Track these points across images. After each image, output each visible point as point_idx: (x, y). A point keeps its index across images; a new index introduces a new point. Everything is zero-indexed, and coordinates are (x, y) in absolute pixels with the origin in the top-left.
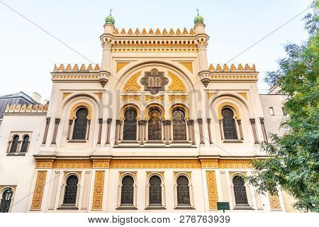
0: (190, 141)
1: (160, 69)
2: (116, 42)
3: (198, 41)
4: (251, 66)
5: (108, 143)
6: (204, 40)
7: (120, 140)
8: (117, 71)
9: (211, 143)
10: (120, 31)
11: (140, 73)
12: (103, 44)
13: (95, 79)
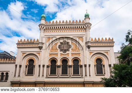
0: (81, 75)
2: (46, 28)
3: (86, 26)
4: (111, 39)
5: (43, 76)
6: (89, 26)
8: (47, 42)
9: (90, 76)
12: (40, 29)
13: (36, 46)
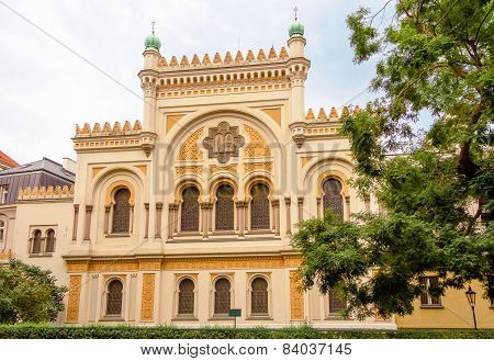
0: (274, 231)
1: (232, 122)
2: (162, 82)
3: (291, 70)
5: (158, 236)
7: (176, 231)
8: (168, 129)
10: (168, 61)
11: (201, 130)
12: (143, 86)
13: (134, 145)
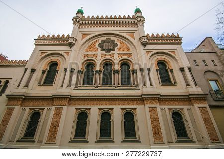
0: (134, 85)
1: (112, 38)
2: (82, 23)
3: (138, 21)
4: (176, 35)
5: (69, 85)
6: (142, 20)
7: (79, 84)
8: (82, 39)
10: (86, 17)
11: (98, 41)
13: (65, 43)
